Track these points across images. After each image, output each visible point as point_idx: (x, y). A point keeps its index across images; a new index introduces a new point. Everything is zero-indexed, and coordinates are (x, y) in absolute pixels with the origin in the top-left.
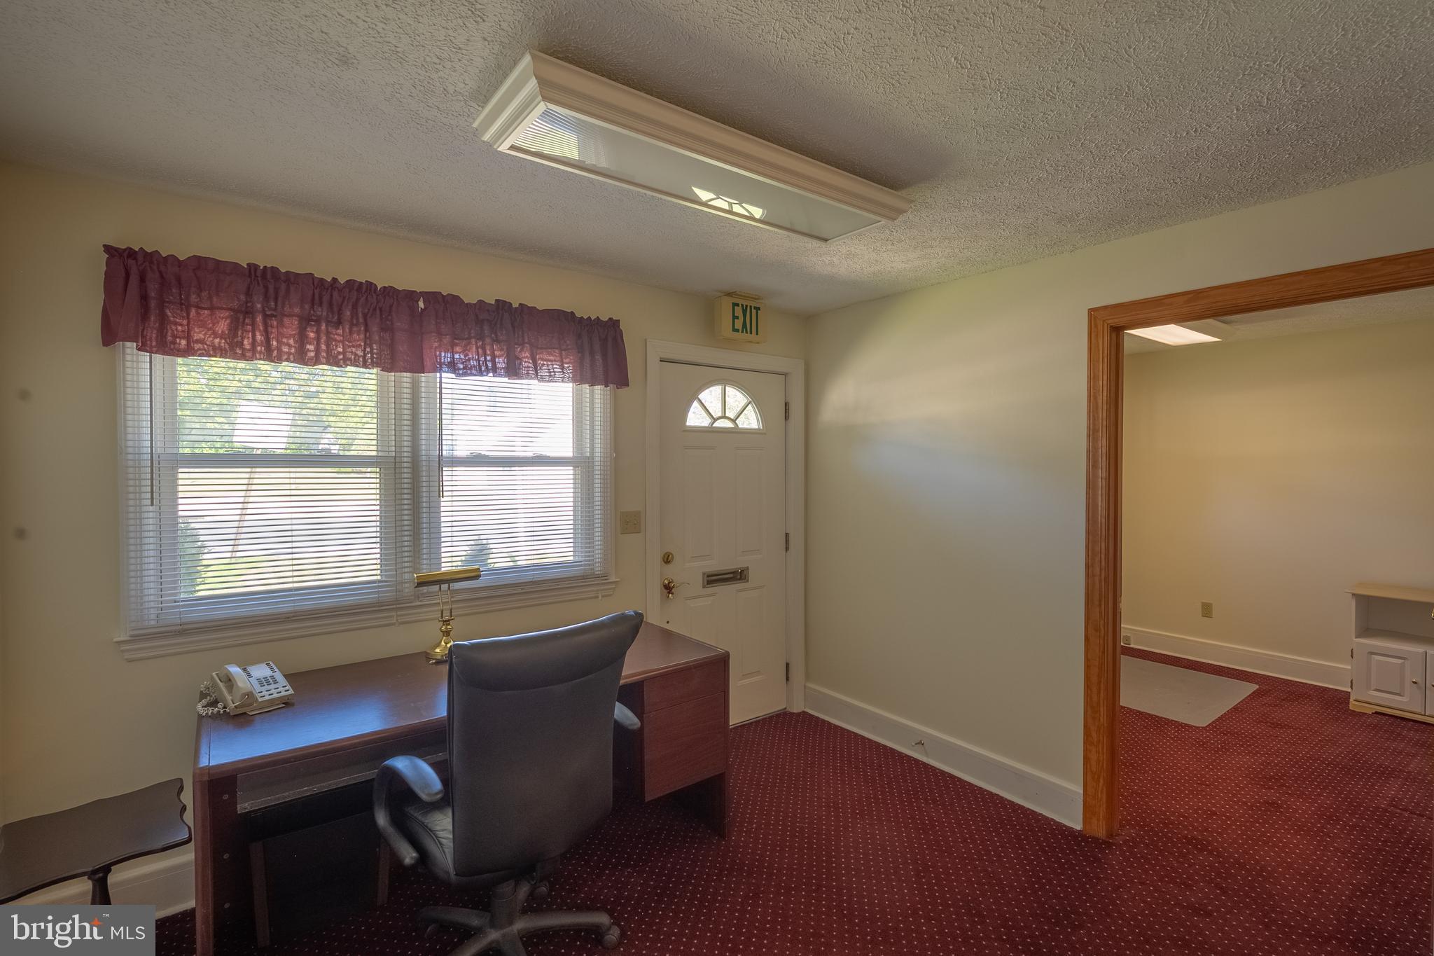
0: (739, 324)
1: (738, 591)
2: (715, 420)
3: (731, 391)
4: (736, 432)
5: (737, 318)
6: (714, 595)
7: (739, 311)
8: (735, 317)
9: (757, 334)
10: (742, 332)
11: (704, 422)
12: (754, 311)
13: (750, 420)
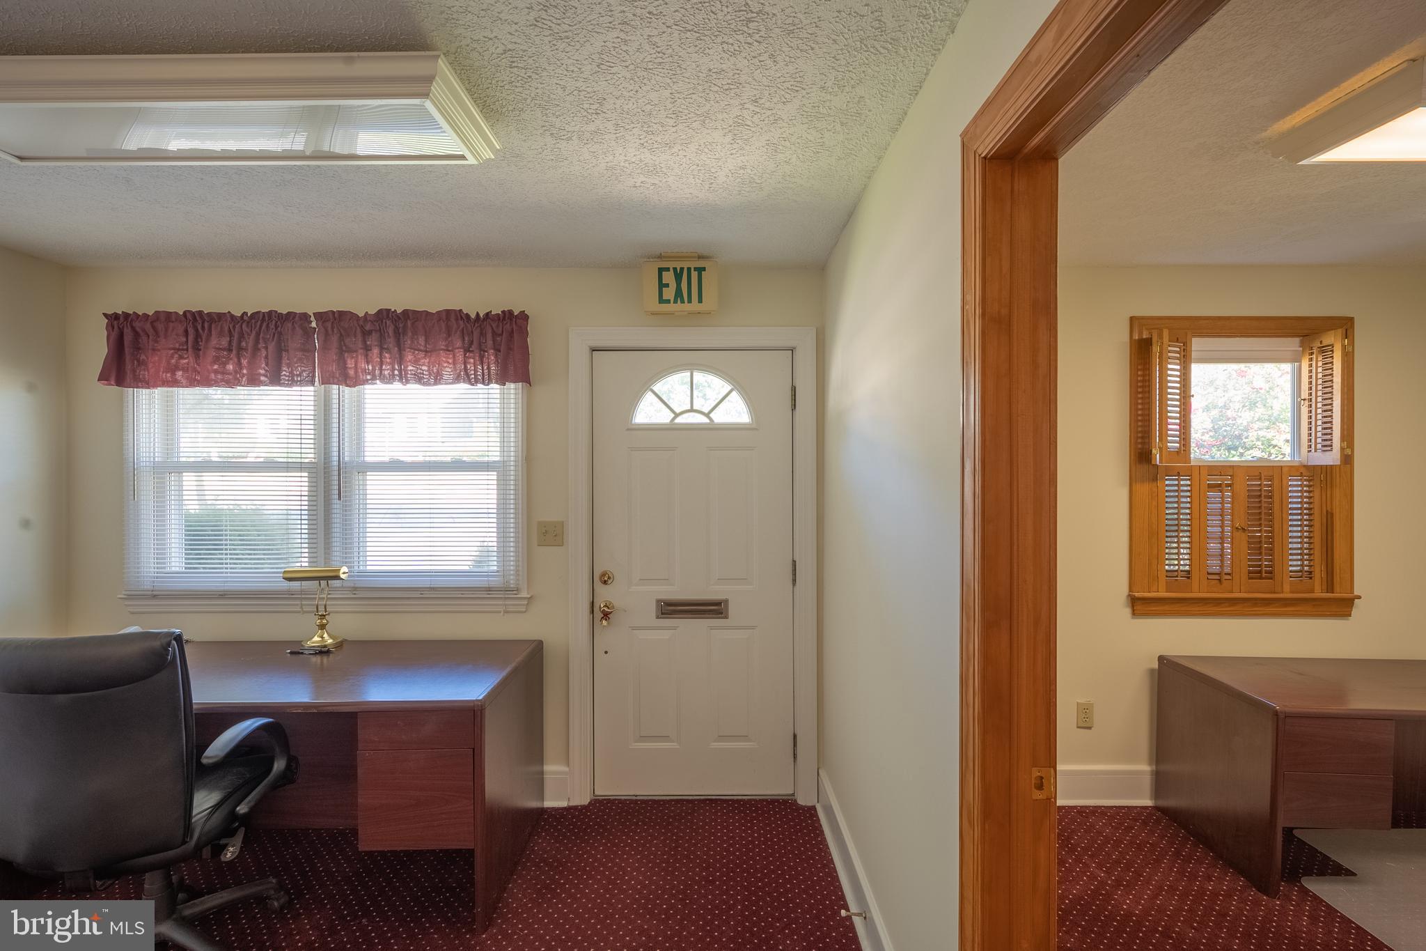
0: (669, 293)
1: (712, 628)
2: (677, 415)
3: (699, 377)
4: (713, 428)
5: (667, 285)
6: (675, 628)
7: (669, 277)
8: (662, 285)
9: (700, 301)
10: (675, 302)
11: (664, 417)
12: (694, 275)
13: (735, 411)
